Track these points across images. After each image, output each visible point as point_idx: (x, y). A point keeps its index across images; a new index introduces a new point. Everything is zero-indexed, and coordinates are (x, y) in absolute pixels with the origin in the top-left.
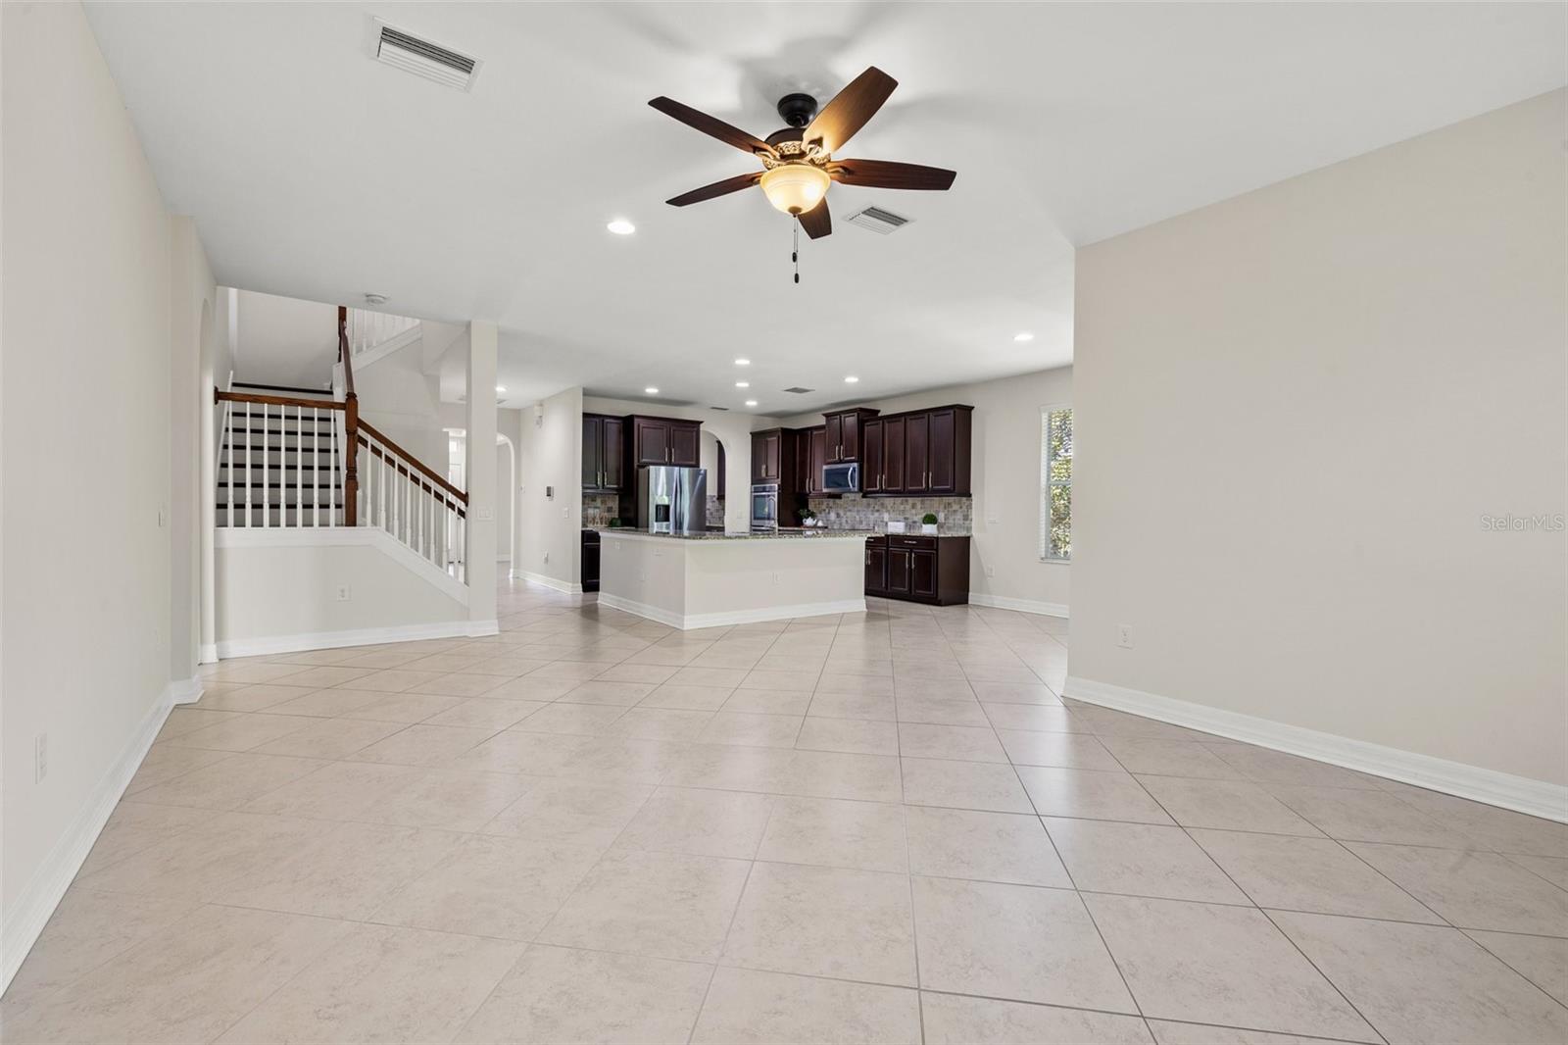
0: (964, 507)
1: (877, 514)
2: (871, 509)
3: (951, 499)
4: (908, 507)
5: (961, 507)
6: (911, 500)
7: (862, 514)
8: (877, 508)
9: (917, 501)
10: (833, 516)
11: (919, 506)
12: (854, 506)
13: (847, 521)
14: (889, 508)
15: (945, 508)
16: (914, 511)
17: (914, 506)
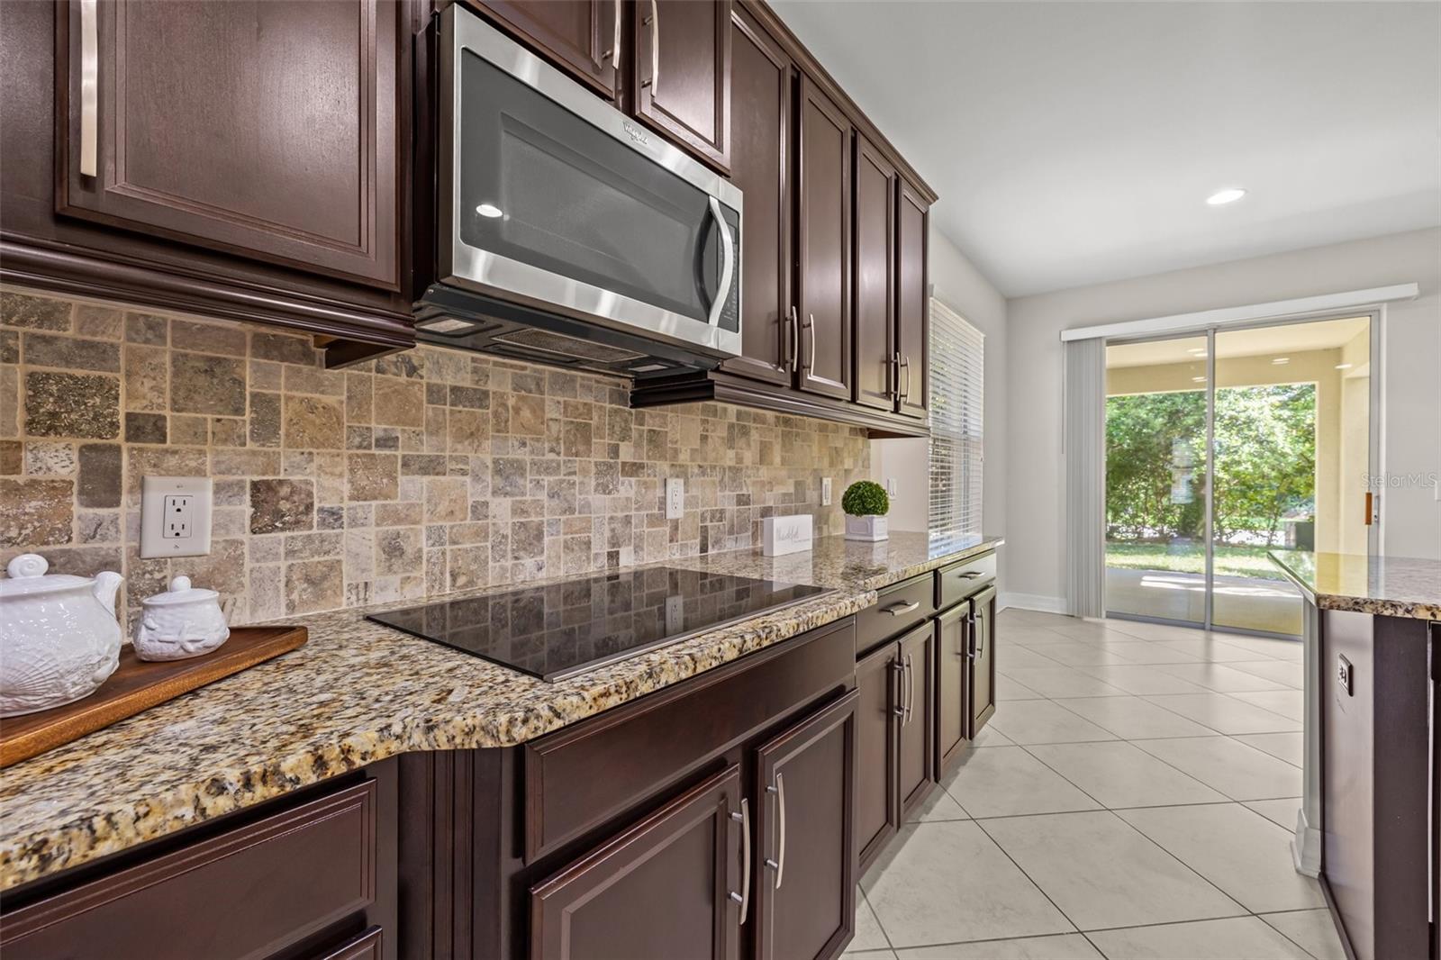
0: (860, 464)
1: (627, 488)
2: (598, 456)
4: (749, 456)
5: (856, 463)
6: (756, 432)
7: (538, 495)
8: (627, 453)
9: (775, 434)
10: (188, 506)
11: (777, 453)
12: (473, 435)
13: (393, 549)
14: (684, 457)
15: (831, 463)
16: (764, 474)
17: (764, 454)
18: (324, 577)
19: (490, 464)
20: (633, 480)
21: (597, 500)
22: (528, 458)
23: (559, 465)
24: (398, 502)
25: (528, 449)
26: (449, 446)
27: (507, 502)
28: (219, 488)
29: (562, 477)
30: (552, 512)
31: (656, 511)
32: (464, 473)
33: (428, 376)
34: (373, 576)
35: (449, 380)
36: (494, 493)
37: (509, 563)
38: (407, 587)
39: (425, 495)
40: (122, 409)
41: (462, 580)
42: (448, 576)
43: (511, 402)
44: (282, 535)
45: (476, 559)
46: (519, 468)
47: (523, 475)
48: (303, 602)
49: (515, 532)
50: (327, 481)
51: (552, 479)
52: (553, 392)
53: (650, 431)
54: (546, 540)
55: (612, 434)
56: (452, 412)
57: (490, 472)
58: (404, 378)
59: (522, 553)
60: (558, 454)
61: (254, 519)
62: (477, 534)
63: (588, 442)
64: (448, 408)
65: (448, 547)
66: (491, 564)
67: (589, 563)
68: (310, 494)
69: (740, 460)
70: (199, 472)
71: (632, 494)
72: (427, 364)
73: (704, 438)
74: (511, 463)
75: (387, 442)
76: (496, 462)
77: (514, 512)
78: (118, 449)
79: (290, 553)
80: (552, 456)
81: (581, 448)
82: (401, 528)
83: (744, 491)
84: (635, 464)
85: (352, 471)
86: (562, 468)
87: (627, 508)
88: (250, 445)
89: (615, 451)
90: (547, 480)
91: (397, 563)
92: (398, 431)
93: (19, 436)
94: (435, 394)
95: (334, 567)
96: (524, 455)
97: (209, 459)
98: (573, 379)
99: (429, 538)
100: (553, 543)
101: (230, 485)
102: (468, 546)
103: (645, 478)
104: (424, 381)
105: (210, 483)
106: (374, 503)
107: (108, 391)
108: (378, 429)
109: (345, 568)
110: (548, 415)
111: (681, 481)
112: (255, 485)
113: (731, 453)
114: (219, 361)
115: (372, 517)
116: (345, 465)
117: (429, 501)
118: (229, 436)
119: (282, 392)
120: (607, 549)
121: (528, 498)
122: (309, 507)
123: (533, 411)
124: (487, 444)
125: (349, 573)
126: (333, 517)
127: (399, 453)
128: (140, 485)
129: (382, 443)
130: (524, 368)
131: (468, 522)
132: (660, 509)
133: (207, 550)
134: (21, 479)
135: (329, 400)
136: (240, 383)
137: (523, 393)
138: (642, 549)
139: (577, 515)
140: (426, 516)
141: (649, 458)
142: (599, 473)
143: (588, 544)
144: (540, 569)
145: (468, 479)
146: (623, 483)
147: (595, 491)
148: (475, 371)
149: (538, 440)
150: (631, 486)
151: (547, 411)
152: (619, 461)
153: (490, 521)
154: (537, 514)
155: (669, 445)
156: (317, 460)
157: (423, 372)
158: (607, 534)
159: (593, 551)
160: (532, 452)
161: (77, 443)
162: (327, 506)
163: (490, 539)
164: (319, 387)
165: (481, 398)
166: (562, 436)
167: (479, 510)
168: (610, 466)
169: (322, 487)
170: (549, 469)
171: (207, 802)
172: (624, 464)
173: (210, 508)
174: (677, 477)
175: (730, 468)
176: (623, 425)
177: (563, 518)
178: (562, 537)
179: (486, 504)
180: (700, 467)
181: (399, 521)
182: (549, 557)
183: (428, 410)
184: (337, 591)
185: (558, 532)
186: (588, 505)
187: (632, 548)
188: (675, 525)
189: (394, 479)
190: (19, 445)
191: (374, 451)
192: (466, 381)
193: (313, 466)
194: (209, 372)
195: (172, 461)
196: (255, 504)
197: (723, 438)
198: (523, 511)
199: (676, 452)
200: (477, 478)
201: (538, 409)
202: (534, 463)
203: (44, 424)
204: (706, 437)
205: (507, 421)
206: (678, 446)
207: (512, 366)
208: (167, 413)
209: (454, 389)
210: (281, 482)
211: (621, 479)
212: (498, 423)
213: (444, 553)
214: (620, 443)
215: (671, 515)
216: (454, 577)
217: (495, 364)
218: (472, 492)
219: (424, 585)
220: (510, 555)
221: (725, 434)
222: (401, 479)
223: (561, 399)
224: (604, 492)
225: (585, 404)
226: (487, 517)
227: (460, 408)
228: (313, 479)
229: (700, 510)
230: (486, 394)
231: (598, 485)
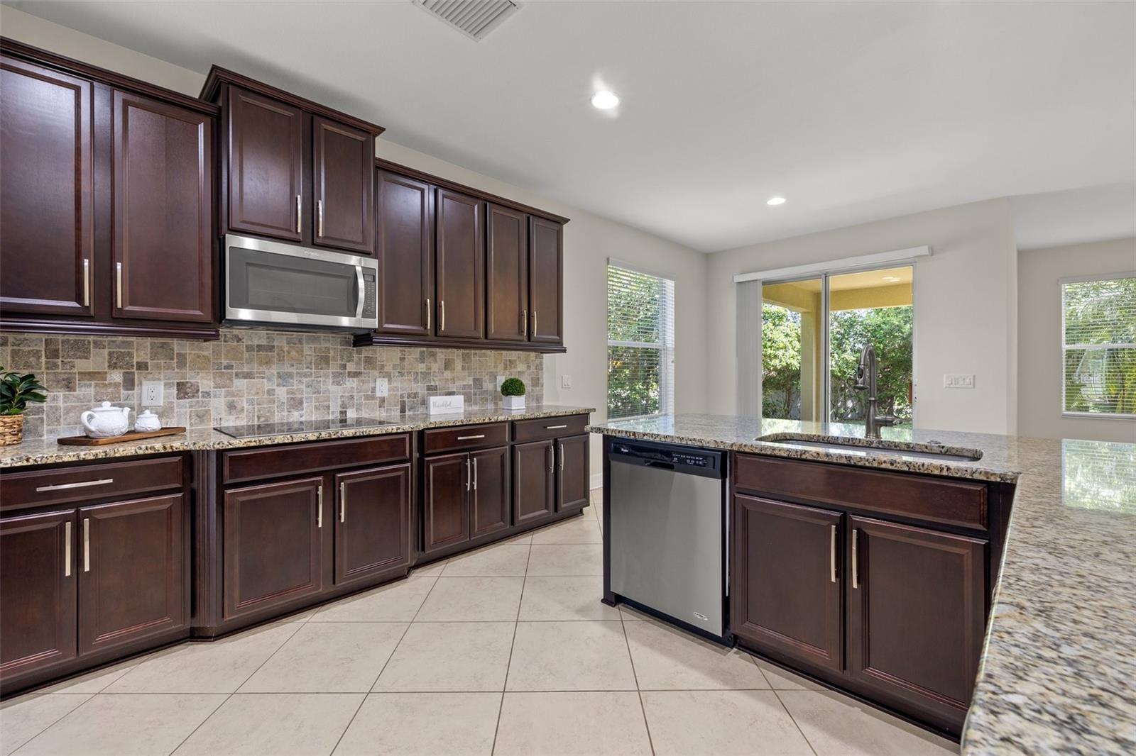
0: (533, 368)
1: (351, 383)
2: (334, 367)
3: (513, 355)
4: (436, 366)
5: (529, 367)
6: (441, 354)
7: (300, 386)
8: (351, 367)
9: (456, 355)
10: (155, 390)
11: (459, 364)
12: (268, 363)
13: (231, 407)
14: (388, 368)
15: (506, 368)
16: (448, 374)
17: (448, 365)
18: (204, 415)
19: (275, 373)
20: (355, 379)
21: (333, 388)
22: (295, 371)
23: (311, 374)
24: (234, 389)
25: (295, 367)
26: (256, 367)
27: (284, 389)
28: (166, 385)
29: (313, 378)
30: (308, 393)
31: (370, 393)
32: (263, 378)
33: (246, 342)
34: (223, 416)
35: (256, 342)
36: (278, 386)
37: (285, 413)
38: (237, 421)
39: (245, 386)
40: (135, 360)
41: (262, 419)
42: (256, 417)
43: (286, 349)
44: (188, 400)
45: (269, 411)
46: (291, 375)
47: (292, 378)
48: (195, 424)
49: (288, 401)
50: (205, 382)
51: (307, 379)
52: (308, 343)
53: (365, 357)
54: (305, 405)
55: (342, 360)
56: (257, 355)
57: (275, 377)
58: (235, 343)
59: (292, 410)
60: (311, 369)
61: (178, 395)
62: (270, 402)
63: (328, 363)
64: (255, 353)
65: (256, 406)
66: (276, 413)
67: (329, 415)
68: (198, 386)
69: (430, 369)
70: (159, 379)
71: (355, 385)
72: (246, 337)
73: (402, 359)
74: (286, 373)
75: (229, 367)
76: (278, 373)
77: (288, 393)
78: (134, 373)
79: (191, 406)
80: (308, 370)
81: (324, 366)
82: (235, 399)
83: (433, 384)
84: (356, 372)
85: (214, 378)
86: (313, 374)
87: (351, 392)
88: (176, 370)
89: (344, 367)
90: (304, 380)
91: (233, 412)
92: (233, 363)
93: (106, 370)
94: (249, 348)
95: (207, 412)
96: (293, 370)
97: (162, 376)
98: (319, 337)
99: (247, 403)
100: (308, 407)
101: (169, 383)
102: (265, 406)
103: (363, 378)
104: (244, 344)
105: (162, 383)
106: (223, 389)
107: (131, 355)
108: (225, 362)
109: (212, 412)
110: (305, 353)
111: (386, 379)
112: (178, 383)
113: (423, 365)
114: (165, 343)
115: (223, 394)
116: (211, 376)
117: (247, 389)
118: (169, 367)
119: (188, 352)
120: (339, 409)
121: (295, 387)
122: (198, 391)
123: (297, 352)
124: (275, 366)
125: (213, 414)
126: (207, 394)
127: (234, 371)
128: (141, 384)
129: (226, 368)
130: (292, 335)
131: (265, 396)
132: (372, 392)
133: (162, 404)
134: (107, 382)
135: (206, 353)
136: (173, 350)
137: (292, 345)
138: (361, 410)
139: (322, 394)
140: (246, 395)
141: (365, 369)
142: (334, 377)
143: (328, 407)
144: (301, 416)
145: (265, 380)
146: (349, 381)
147: (332, 384)
148: (268, 338)
149: (300, 364)
150: (354, 382)
151: (304, 351)
152: (347, 371)
153: (276, 396)
154: (299, 394)
155: (378, 363)
156: (201, 374)
157: (244, 340)
158: (339, 402)
159: (331, 410)
160: (297, 369)
161: (122, 371)
162: (204, 390)
163: (276, 404)
164: (201, 349)
165: (271, 348)
166: (313, 361)
167: (271, 392)
168: (341, 373)
169: (202, 384)
170: (306, 375)
171: (138, 450)
172: (349, 372)
173: (163, 391)
174: (384, 377)
175: (421, 372)
176: (349, 355)
177: (314, 396)
178: (313, 404)
179: (274, 390)
180: (399, 372)
181: (234, 396)
182: (307, 412)
183: (246, 355)
184: (209, 420)
185: (311, 402)
186: (328, 390)
187: (355, 409)
188: (383, 400)
189: (232, 381)
190: (106, 373)
191: (223, 371)
192: (264, 342)
193: (199, 376)
194: (162, 347)
195: (150, 376)
196: (178, 390)
197: (417, 358)
198: (292, 393)
199: (383, 366)
200: (269, 380)
201: (300, 351)
202: (297, 373)
203: (113, 366)
204: (404, 358)
205: (284, 357)
206: (385, 363)
207: (286, 335)
208: (149, 361)
209: (258, 346)
210: (187, 382)
211: (348, 379)
212: (280, 358)
213: (254, 408)
214: (348, 363)
215: (378, 394)
216: (259, 418)
217: (277, 334)
218: (267, 385)
219: (245, 420)
220: (286, 410)
221: (418, 356)
222: (235, 381)
223: (313, 346)
224: (337, 384)
225: (326, 347)
226: (274, 395)
227: (261, 353)
228: (200, 381)
229: (399, 393)
230: (273, 347)
231: (334, 382)
